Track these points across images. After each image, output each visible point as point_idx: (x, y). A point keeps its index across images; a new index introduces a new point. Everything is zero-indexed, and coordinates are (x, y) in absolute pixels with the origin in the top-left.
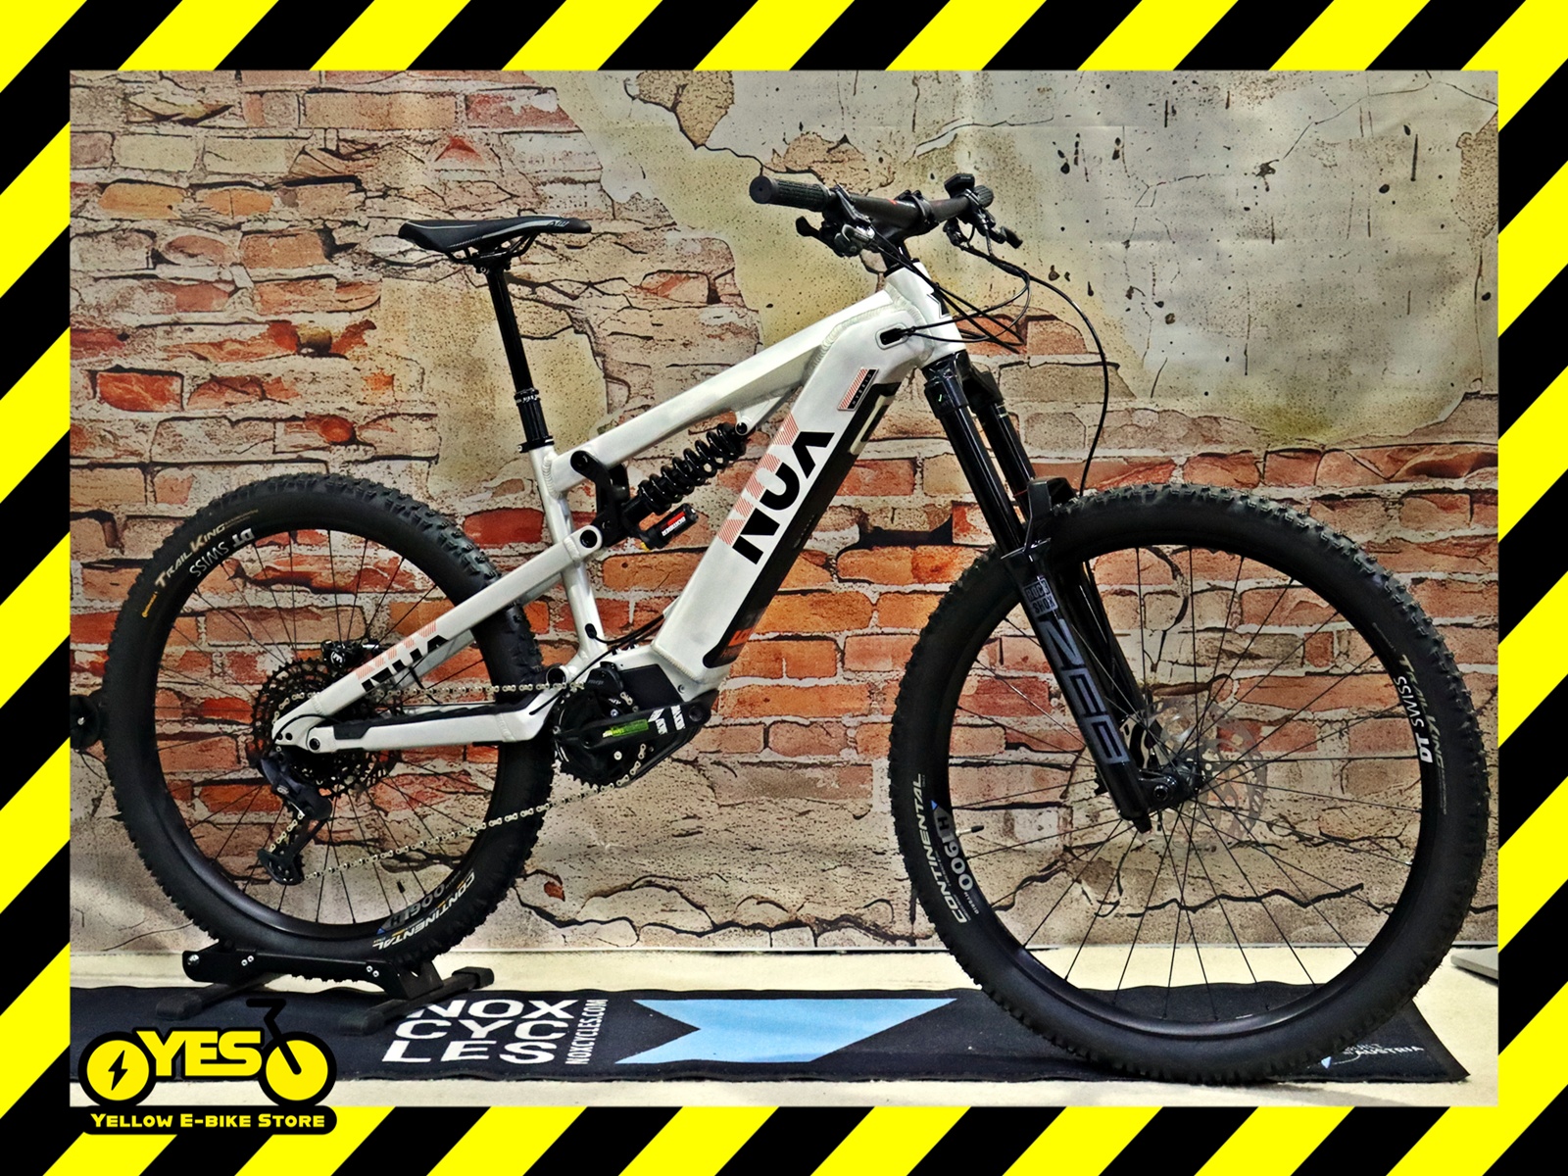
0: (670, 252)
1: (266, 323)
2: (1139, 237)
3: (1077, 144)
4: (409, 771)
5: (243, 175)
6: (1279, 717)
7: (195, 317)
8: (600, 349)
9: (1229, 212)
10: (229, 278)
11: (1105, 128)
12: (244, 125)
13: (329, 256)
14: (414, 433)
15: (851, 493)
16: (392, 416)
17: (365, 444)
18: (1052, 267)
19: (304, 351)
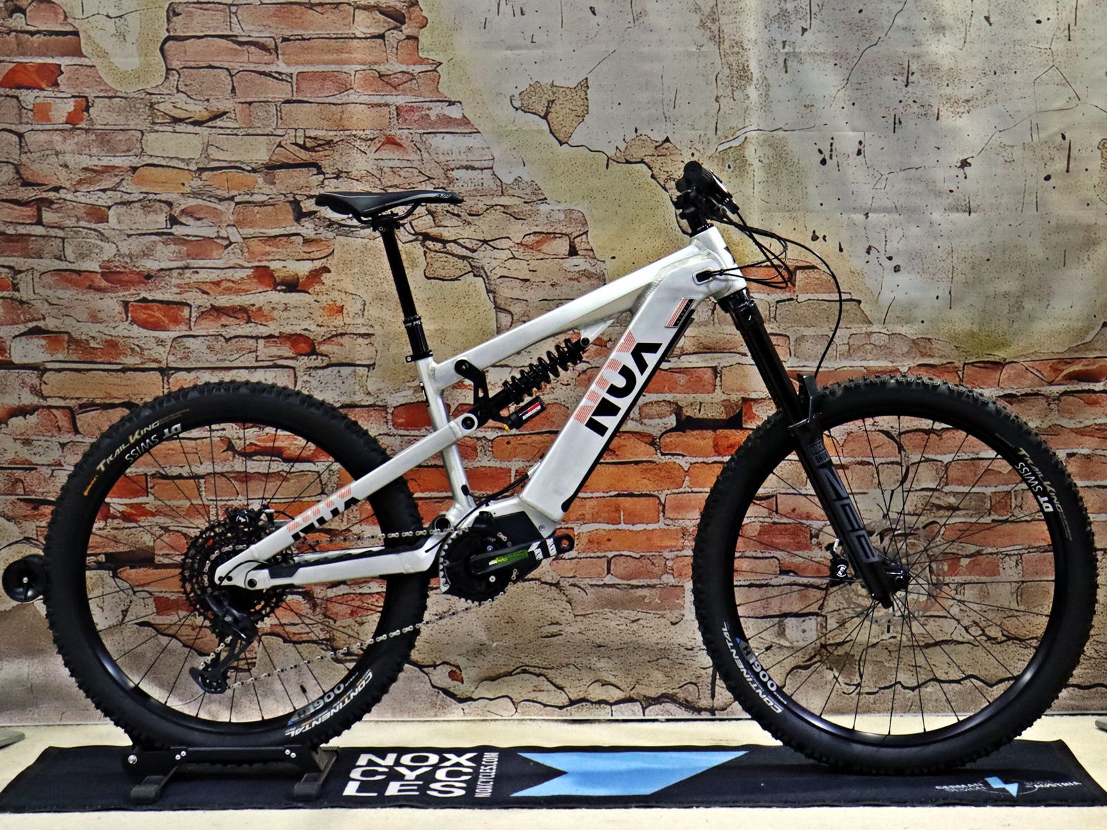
0: (542, 219)
1: (252, 267)
2: (876, 211)
3: (832, 145)
4: (352, 591)
5: (236, 162)
6: (973, 551)
7: (201, 263)
8: (492, 288)
9: (939, 194)
10: (225, 236)
11: (852, 134)
12: (237, 126)
13: (298, 220)
14: (358, 348)
15: (671, 392)
16: (342, 335)
17: (322, 355)
18: (814, 232)
19: (279, 288)
